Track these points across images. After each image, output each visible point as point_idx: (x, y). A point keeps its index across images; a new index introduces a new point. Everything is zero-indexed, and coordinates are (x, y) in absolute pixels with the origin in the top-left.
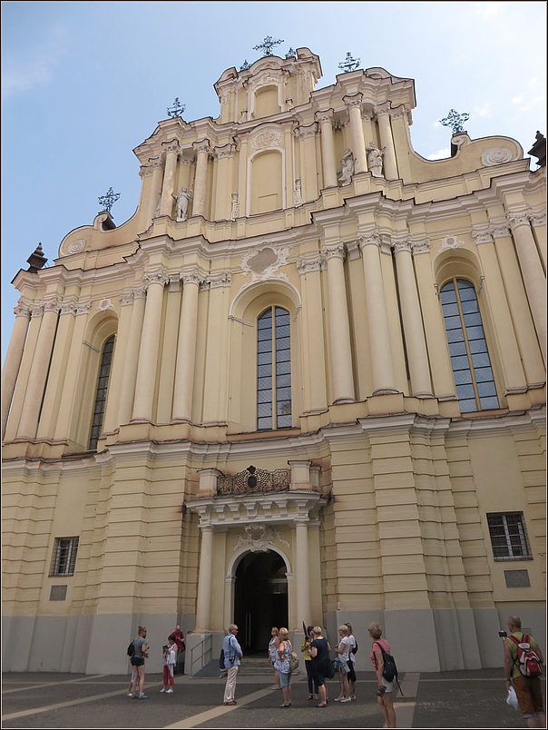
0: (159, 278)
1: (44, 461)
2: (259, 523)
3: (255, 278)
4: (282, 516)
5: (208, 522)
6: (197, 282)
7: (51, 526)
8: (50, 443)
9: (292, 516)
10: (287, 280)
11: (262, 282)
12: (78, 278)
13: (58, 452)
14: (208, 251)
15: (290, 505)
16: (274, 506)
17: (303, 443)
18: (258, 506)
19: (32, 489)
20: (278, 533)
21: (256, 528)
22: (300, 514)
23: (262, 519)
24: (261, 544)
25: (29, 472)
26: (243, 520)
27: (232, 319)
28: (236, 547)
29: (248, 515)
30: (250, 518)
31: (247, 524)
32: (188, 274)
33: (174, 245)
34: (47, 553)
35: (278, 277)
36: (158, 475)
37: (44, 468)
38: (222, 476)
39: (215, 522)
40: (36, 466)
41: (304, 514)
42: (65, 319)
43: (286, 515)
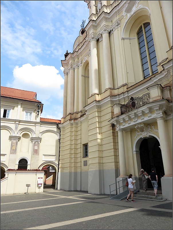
0: (93, 38)
1: (75, 119)
2: (140, 123)
3: (129, 15)
4: (149, 117)
5: (119, 128)
6: (106, 32)
7: (81, 140)
8: (77, 113)
9: (154, 116)
10: (142, 7)
11: (132, 15)
12: (76, 55)
13: (79, 115)
14: (109, 17)
15: (151, 110)
16: (143, 113)
17: (159, 78)
18: (136, 115)
19: (73, 130)
20: (153, 127)
21: (140, 126)
22: (157, 114)
23: (140, 121)
24: (146, 133)
25: (72, 124)
26: (132, 123)
27: (123, 39)
28: (136, 137)
29: (134, 120)
30: (134, 122)
31: (135, 125)
32: (103, 31)
33: (96, 23)
34: (81, 150)
35: (138, 8)
36: (103, 113)
37: (76, 121)
38: (122, 106)
39: (122, 127)
40: (73, 121)
41: (159, 113)
42: (76, 70)
43: (151, 116)
